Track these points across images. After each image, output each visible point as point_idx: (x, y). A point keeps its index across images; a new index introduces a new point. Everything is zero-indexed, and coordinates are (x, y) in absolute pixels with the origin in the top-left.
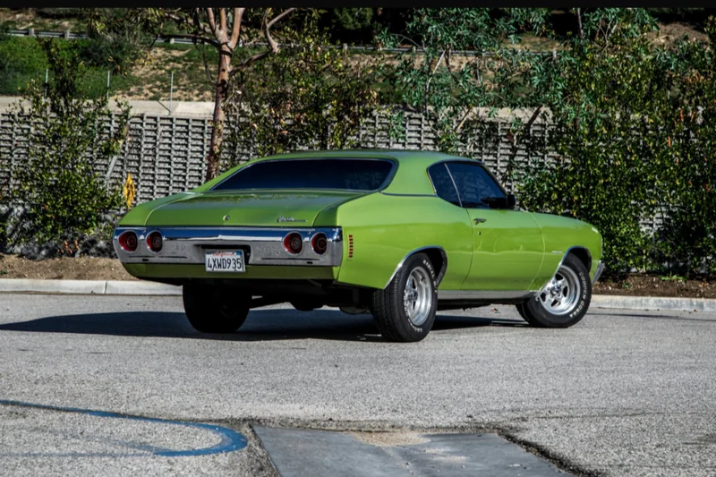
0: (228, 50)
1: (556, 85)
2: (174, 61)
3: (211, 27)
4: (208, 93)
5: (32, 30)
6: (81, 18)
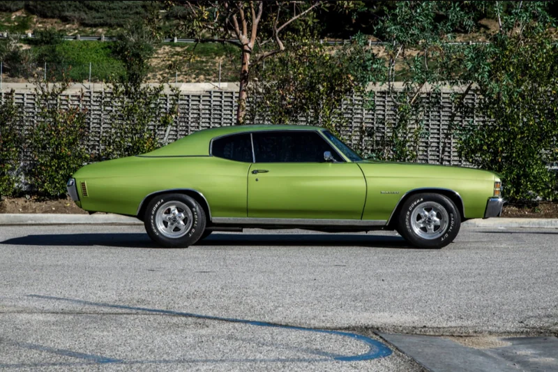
0: (248, 49)
1: (484, 68)
2: (177, 55)
3: (237, 33)
4: (202, 77)
5: (79, 35)
6: (111, 26)
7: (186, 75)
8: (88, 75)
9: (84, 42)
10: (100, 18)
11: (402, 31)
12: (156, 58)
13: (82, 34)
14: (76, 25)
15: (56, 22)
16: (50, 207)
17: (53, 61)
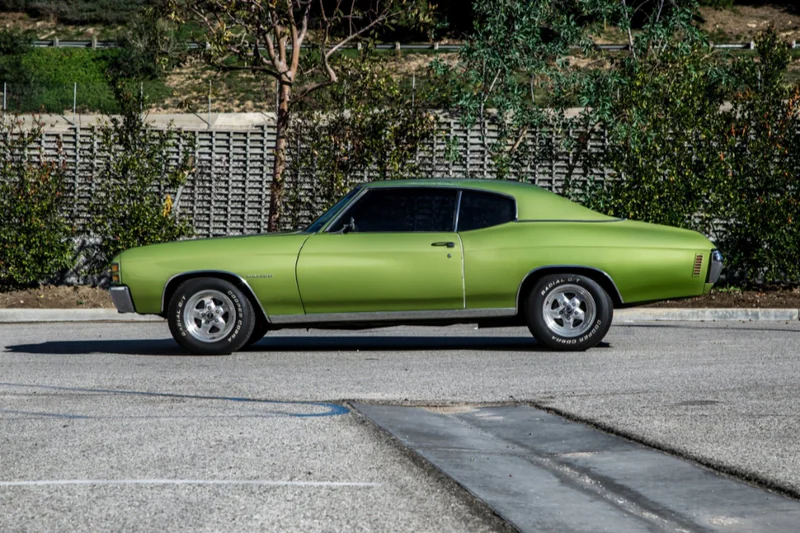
0: (287, 80)
4: (249, 103)
5: (57, 40)
6: (107, 23)
7: (224, 100)
8: (72, 101)
9: (65, 50)
10: (91, 11)
11: (494, 55)
12: (178, 74)
13: (63, 37)
14: (52, 23)
15: (21, 18)
16: (17, 300)
17: (17, 81)
